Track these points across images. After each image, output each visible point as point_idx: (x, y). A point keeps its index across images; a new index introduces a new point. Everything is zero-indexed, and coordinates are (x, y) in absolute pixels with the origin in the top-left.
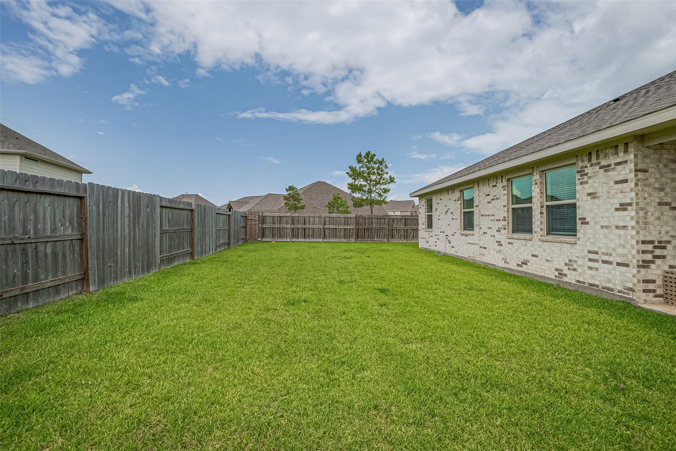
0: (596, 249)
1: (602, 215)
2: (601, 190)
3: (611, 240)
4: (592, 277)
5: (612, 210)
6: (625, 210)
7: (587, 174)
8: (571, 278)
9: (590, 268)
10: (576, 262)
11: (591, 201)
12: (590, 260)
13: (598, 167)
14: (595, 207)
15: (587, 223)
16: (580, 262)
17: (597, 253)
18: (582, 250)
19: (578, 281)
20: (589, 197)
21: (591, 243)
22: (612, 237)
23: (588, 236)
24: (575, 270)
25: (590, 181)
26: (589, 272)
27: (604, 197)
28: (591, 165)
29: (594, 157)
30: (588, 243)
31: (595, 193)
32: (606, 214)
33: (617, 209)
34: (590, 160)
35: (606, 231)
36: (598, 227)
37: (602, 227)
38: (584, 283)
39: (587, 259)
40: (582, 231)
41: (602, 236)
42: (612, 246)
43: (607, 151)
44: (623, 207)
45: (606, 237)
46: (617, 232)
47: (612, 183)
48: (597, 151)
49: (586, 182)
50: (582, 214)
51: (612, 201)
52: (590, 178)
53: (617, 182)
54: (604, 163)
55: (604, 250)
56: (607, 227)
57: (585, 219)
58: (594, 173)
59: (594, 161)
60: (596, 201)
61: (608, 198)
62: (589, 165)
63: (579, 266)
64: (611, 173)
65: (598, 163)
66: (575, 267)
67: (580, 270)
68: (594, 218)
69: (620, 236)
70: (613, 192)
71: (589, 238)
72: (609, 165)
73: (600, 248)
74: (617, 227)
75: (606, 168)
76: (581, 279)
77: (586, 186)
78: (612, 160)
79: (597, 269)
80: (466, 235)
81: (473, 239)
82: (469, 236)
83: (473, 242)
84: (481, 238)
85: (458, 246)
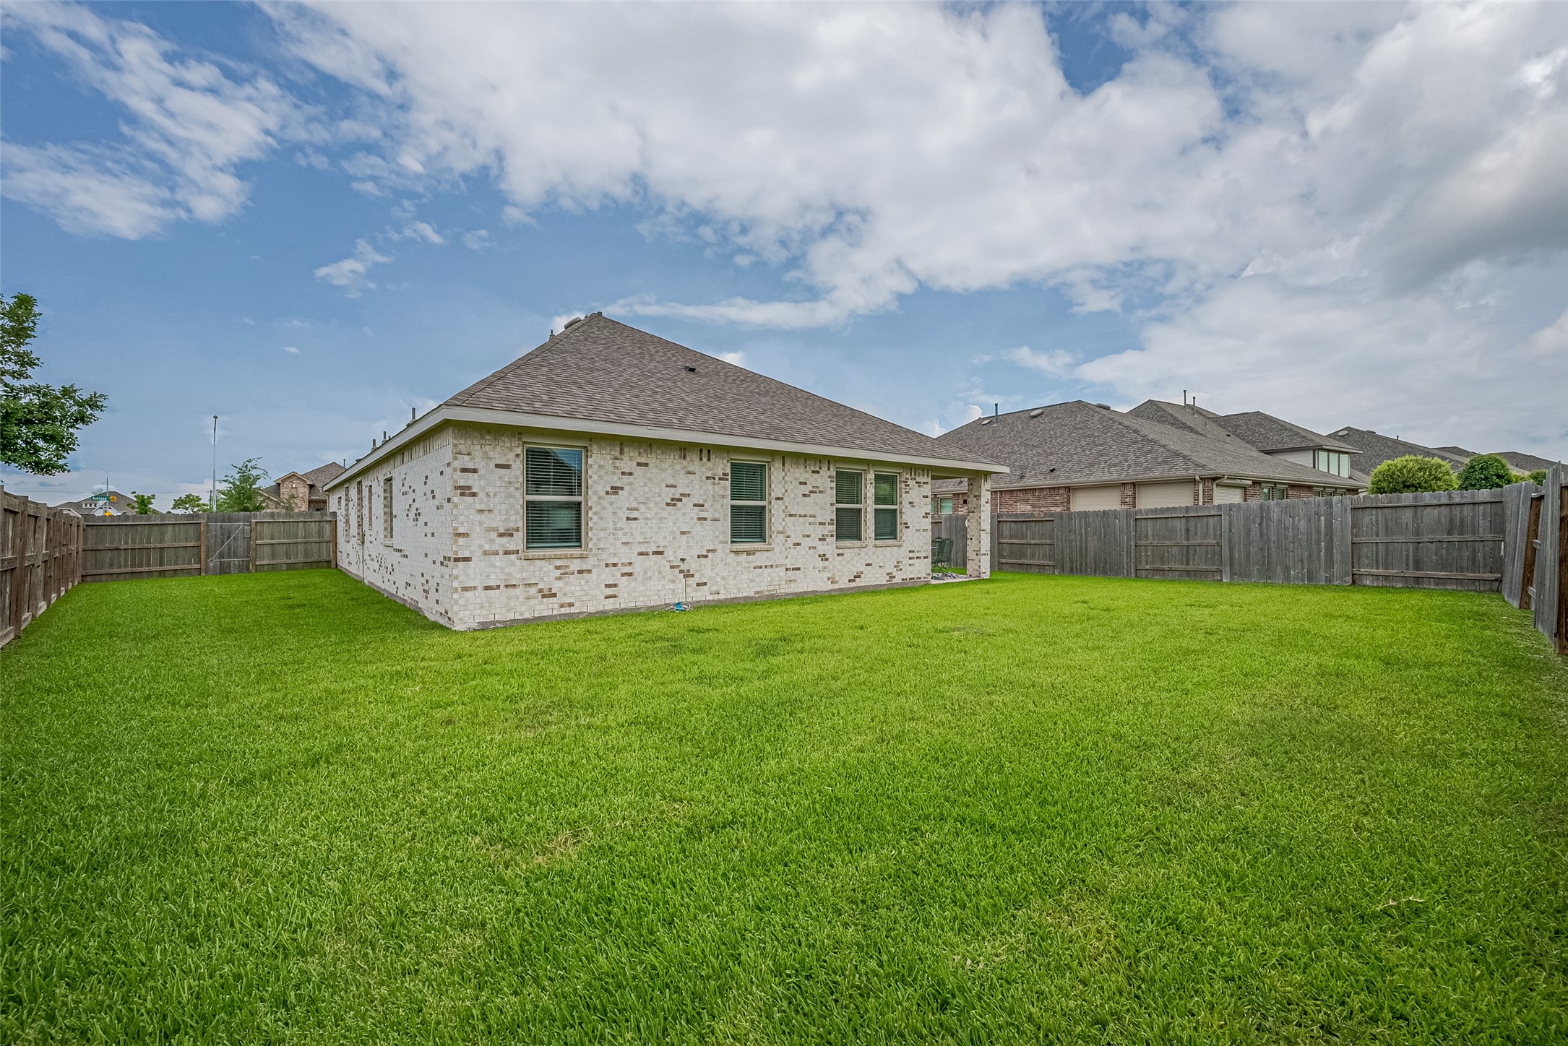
2: (916, 501)
3: (921, 540)
22: (921, 537)
27: (918, 506)
31: (913, 503)
42: (921, 544)
51: (921, 510)
53: (923, 497)
55: (917, 549)
60: (914, 509)
74: (923, 530)
80: (748, 553)
81: (767, 558)
82: (757, 554)
83: (768, 563)
84: (788, 553)
85: (723, 578)
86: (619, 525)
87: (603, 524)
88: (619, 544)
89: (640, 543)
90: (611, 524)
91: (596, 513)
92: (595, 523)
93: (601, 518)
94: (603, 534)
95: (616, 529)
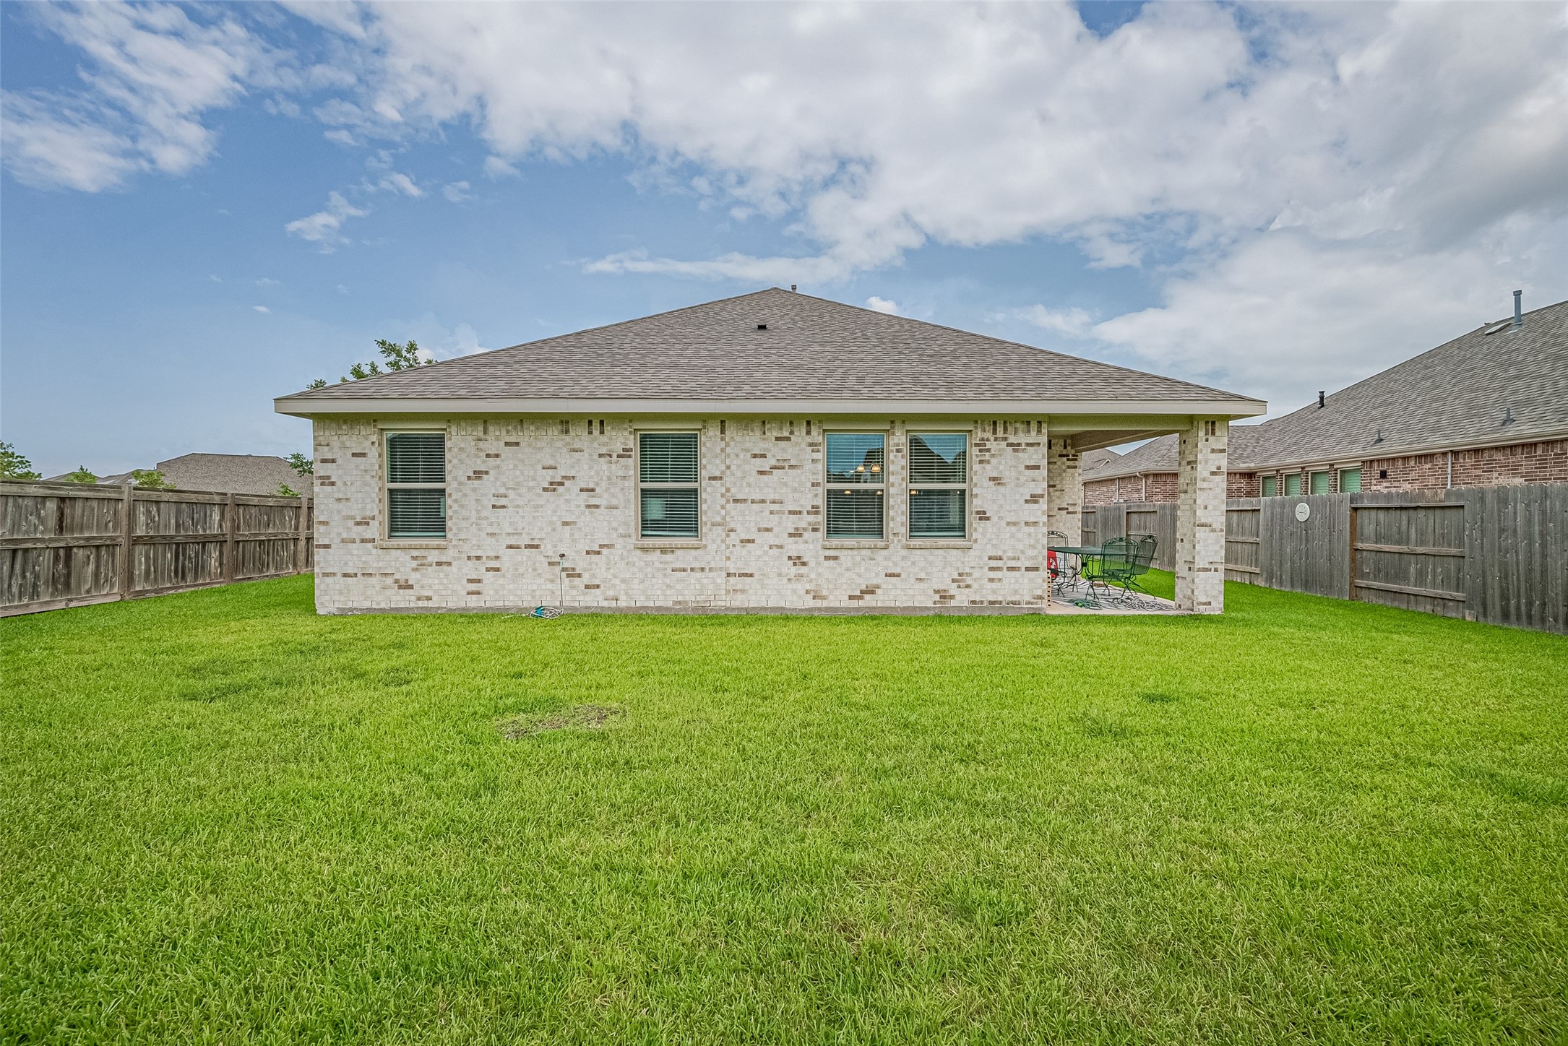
0: (1000, 553)
1: (1008, 508)
2: (1008, 475)
3: (1019, 540)
4: (994, 592)
5: (1022, 502)
6: (1036, 502)
7: (988, 450)
8: (961, 599)
9: (991, 580)
10: (969, 574)
11: (995, 488)
12: (991, 569)
13: (1005, 443)
14: (1000, 497)
15: (988, 519)
16: (976, 574)
17: (1001, 559)
18: (980, 557)
19: (973, 602)
20: (992, 483)
21: (994, 546)
22: (1020, 536)
23: (988, 536)
24: (968, 586)
25: (994, 461)
26: (990, 585)
27: (1012, 484)
28: (996, 439)
29: (1000, 429)
30: (989, 546)
31: (1000, 478)
32: (1014, 507)
33: (1027, 501)
34: (995, 432)
35: (1013, 529)
36: (1003, 524)
37: (1008, 524)
38: (982, 602)
39: (987, 569)
40: (980, 530)
41: (1008, 535)
42: (1021, 547)
43: (1018, 425)
44: (1034, 499)
45: (1012, 536)
46: (1027, 529)
47: (1022, 468)
48: (1005, 422)
49: (988, 462)
50: (981, 506)
51: (1021, 490)
52: (993, 456)
53: (1028, 468)
54: (1012, 439)
55: (1010, 554)
56: (1015, 524)
57: (984, 513)
58: (1000, 450)
59: (1000, 434)
60: (1001, 489)
61: (1017, 485)
62: (992, 439)
63: (975, 580)
64: (1020, 455)
65: (1005, 439)
66: (969, 582)
67: (975, 586)
68: (998, 512)
69: (1030, 535)
70: (1023, 479)
71: (990, 540)
72: (1019, 445)
73: (1005, 552)
74: (1026, 523)
75: (1015, 447)
76: (978, 599)
77: (988, 467)
78: (1022, 438)
79: (1000, 580)
80: (664, 550)
81: (696, 558)
82: (679, 552)
83: (696, 565)
84: (731, 552)
85: (623, 581)
86: (484, 514)
87: (464, 513)
88: (483, 535)
89: (509, 534)
90: (474, 513)
91: (456, 501)
92: (456, 512)
93: (462, 506)
94: (464, 524)
95: (479, 518)
